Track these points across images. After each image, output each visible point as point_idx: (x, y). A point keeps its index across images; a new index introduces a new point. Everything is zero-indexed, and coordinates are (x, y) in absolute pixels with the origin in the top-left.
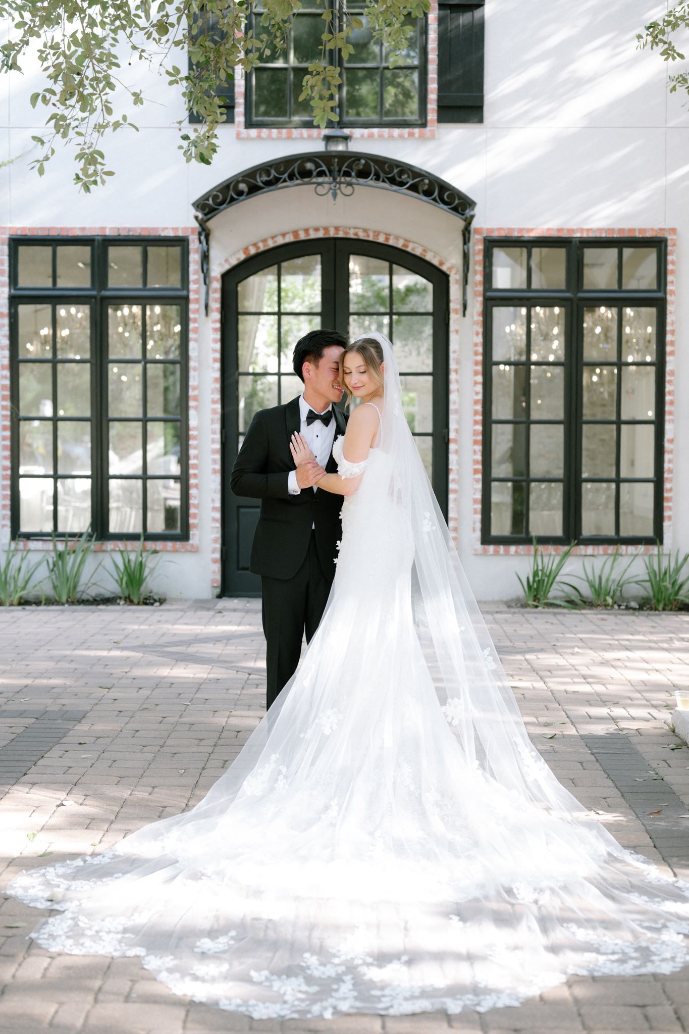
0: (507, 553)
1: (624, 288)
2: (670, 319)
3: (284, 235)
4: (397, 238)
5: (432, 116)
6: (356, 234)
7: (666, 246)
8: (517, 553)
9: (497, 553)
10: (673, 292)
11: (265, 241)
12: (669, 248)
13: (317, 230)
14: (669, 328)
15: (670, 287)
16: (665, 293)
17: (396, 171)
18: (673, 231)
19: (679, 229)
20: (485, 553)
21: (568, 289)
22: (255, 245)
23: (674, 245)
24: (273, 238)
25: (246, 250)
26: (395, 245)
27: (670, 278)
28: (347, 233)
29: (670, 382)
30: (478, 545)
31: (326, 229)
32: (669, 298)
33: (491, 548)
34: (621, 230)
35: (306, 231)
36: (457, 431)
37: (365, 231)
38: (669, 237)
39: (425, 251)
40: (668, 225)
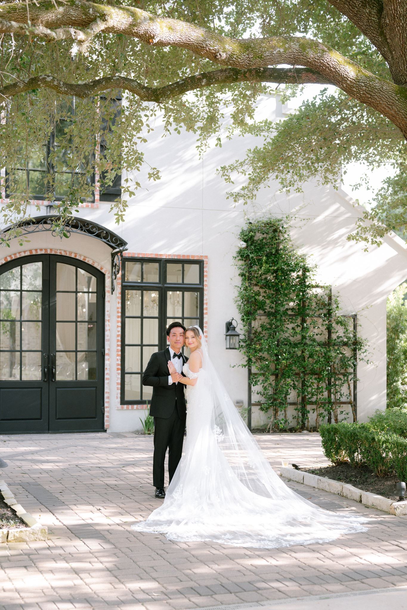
0: (132, 409)
1: (185, 282)
2: (205, 297)
3: (25, 252)
4: (80, 255)
5: (97, 197)
6: (61, 253)
7: (203, 264)
8: (137, 409)
9: (128, 409)
10: (206, 285)
11: (15, 254)
12: (205, 265)
13: (41, 250)
14: (205, 302)
15: (205, 283)
16: (203, 286)
17: (90, 226)
18: (206, 257)
19: (209, 257)
20: (122, 409)
21: (160, 283)
22: (10, 256)
23: (207, 264)
24: (19, 253)
25: (6, 258)
26: (79, 259)
27: (205, 279)
28: (56, 252)
29: (206, 326)
30: (119, 405)
31: (46, 250)
32: (205, 288)
33: (125, 406)
34: (184, 256)
35: (36, 250)
36: (109, 349)
37: (65, 251)
38: (205, 260)
39: (93, 262)
40: (204, 255)
